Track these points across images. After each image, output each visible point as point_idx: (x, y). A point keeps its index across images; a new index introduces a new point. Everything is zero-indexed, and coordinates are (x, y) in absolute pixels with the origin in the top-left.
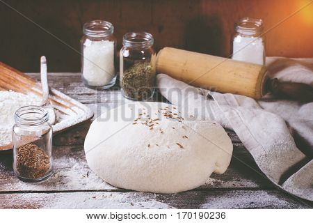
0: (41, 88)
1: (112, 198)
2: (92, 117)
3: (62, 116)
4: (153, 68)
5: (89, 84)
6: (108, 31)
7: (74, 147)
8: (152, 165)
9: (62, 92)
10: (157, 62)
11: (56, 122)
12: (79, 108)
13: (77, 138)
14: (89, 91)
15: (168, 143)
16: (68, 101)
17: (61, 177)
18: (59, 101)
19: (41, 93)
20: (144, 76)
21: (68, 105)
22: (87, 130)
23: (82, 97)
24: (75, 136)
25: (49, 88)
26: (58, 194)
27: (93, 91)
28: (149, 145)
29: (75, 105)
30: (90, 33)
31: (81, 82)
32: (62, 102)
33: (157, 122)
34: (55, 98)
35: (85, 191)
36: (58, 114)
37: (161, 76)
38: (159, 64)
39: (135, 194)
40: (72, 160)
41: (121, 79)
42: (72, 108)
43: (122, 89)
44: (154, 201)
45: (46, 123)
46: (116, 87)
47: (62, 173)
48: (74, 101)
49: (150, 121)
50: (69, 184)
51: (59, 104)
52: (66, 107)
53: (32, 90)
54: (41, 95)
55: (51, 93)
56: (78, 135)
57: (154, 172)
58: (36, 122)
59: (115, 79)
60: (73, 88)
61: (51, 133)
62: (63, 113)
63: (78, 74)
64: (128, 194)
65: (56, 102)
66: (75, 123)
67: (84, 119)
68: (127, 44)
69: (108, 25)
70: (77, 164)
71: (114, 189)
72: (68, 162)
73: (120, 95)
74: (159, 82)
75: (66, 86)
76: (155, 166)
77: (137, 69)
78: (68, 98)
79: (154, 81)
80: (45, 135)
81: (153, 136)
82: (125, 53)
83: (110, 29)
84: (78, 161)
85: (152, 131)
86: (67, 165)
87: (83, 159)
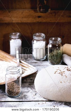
0: (16, 60)
1: (46, 104)
2: (37, 72)
4: (61, 52)
5: (36, 59)
6: (43, 37)
7: (30, 83)
8: (63, 90)
9: (25, 61)
10: (63, 49)
11: (23, 73)
12: (32, 68)
13: (31, 80)
14: (35, 61)
17: (25, 95)
18: (23, 65)
19: (16, 62)
20: (57, 55)
22: (35, 77)
23: (33, 64)
24: (30, 79)
25: (20, 60)
26: (24, 102)
27: (37, 61)
28: (61, 82)
29: (30, 67)
30: (36, 38)
31: (32, 58)
32: (25, 66)
33: (64, 72)
34: (22, 64)
35: (35, 101)
36: (24, 70)
37: (64, 55)
38: (63, 50)
39: (55, 103)
40: (29, 89)
41: (48, 57)
42: (29, 68)
43: (48, 60)
44: (63, 105)
45: (19, 73)
46: (46, 60)
47: (25, 94)
48: (30, 65)
49: (61, 72)
50: (28, 98)
51: (24, 66)
52: (26, 68)
53: (13, 61)
55: (20, 62)
56: (31, 79)
57: (63, 93)
58: (14, 73)
59: (46, 56)
60: (29, 60)
61: (21, 78)
63: (31, 55)
64: (53, 102)
65: (22, 65)
66: (30, 74)
67: (34, 72)
68: (51, 42)
69: (43, 35)
70: (31, 90)
71: (47, 100)
72: (28, 89)
73: (48, 63)
75: (26, 59)
76: (64, 91)
77: (55, 52)
78: (27, 64)
79: (62, 58)
80: (18, 78)
81: (62, 78)
82: (50, 46)
83: (43, 36)
84: (32, 89)
85: (62, 76)
86: (27, 91)
87: (34, 88)
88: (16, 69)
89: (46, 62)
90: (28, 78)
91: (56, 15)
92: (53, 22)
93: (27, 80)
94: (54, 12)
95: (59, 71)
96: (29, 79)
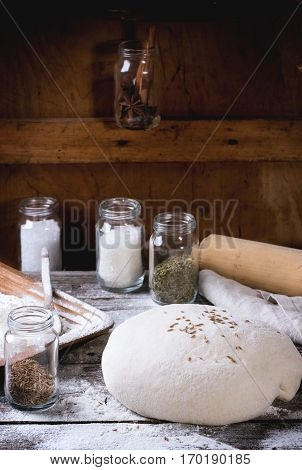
0: (42, 289)
1: (139, 431)
2: (111, 327)
3: (70, 326)
4: (195, 262)
5: (107, 285)
6: (134, 212)
7: (86, 366)
9: (72, 294)
10: (200, 254)
11: (63, 332)
12: (94, 314)
13: (92, 354)
14: (105, 294)
15: (215, 356)
16: (79, 306)
17: (69, 405)
18: (65, 306)
19: (42, 295)
20: (181, 273)
21: (78, 311)
22: (103, 344)
23: (98, 302)
24: (87, 352)
25: (53, 289)
26: (66, 425)
27: (112, 295)
28: (190, 359)
29: (88, 311)
30: (109, 214)
31: (96, 283)
32: (71, 308)
33: (202, 327)
34: (60, 302)
35: (102, 422)
36: (65, 323)
37: (205, 272)
38: (202, 257)
39: (171, 426)
40: (85, 384)
41: (151, 277)
42: (84, 315)
43: (152, 291)
44: (196, 436)
45: (50, 329)
46: (145, 289)
47: (70, 399)
48: (86, 306)
49: (190, 326)
50: (81, 413)
51: (67, 310)
52: (76, 314)
53: (29, 293)
54: (42, 299)
55: (55, 295)
56: (92, 351)
57: (197, 394)
58: (36, 327)
59: (142, 278)
60: (85, 291)
61: (56, 343)
62: (71, 322)
63: (91, 273)
64: (161, 426)
65: (62, 307)
66: (88, 334)
67: (100, 328)
68: (160, 227)
69: (134, 204)
70: (91, 388)
71: (143, 419)
72: (80, 385)
73: (149, 300)
74: (202, 281)
75: (75, 289)
76: (198, 387)
77: (173, 263)
78: (79, 302)
79: (197, 281)
80: (49, 345)
81: (194, 346)
82: (156, 241)
83: (135, 209)
84: (92, 384)
85: (194, 340)
86: (77, 389)
87: (101, 381)
88: (42, 314)
89: (144, 296)
90: (81, 350)
91: (179, 138)
92: (169, 160)
93: (76, 355)
94: (173, 127)
95: (183, 324)
96: (84, 352)
